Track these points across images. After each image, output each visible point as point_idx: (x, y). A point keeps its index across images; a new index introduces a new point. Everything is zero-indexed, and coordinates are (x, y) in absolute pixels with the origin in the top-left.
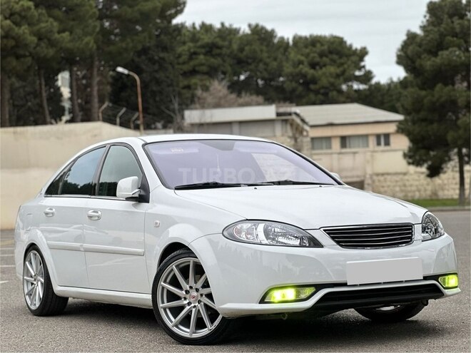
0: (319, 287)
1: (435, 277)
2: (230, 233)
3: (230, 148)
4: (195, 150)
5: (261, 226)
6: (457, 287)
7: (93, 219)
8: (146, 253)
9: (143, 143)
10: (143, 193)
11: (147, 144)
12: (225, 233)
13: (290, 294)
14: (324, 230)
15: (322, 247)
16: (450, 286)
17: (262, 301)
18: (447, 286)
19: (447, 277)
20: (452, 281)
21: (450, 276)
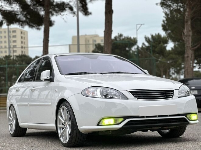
0: (125, 118)
1: (185, 115)
2: (85, 93)
3: (96, 58)
4: (80, 59)
5: (99, 90)
6: (197, 120)
7: (33, 91)
8: (52, 105)
9: (55, 56)
10: (52, 77)
11: (57, 56)
12: (83, 93)
13: (112, 121)
14: (129, 91)
15: (128, 99)
16: (193, 119)
17: (98, 125)
18: (191, 119)
19: (191, 115)
20: (194, 117)
21: (193, 115)
